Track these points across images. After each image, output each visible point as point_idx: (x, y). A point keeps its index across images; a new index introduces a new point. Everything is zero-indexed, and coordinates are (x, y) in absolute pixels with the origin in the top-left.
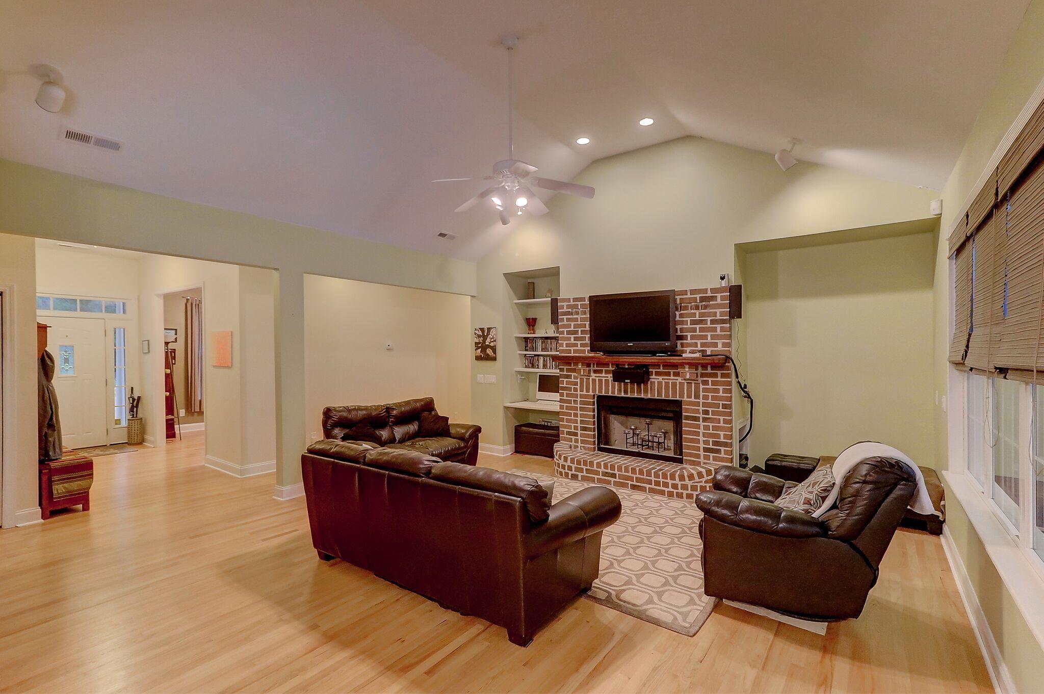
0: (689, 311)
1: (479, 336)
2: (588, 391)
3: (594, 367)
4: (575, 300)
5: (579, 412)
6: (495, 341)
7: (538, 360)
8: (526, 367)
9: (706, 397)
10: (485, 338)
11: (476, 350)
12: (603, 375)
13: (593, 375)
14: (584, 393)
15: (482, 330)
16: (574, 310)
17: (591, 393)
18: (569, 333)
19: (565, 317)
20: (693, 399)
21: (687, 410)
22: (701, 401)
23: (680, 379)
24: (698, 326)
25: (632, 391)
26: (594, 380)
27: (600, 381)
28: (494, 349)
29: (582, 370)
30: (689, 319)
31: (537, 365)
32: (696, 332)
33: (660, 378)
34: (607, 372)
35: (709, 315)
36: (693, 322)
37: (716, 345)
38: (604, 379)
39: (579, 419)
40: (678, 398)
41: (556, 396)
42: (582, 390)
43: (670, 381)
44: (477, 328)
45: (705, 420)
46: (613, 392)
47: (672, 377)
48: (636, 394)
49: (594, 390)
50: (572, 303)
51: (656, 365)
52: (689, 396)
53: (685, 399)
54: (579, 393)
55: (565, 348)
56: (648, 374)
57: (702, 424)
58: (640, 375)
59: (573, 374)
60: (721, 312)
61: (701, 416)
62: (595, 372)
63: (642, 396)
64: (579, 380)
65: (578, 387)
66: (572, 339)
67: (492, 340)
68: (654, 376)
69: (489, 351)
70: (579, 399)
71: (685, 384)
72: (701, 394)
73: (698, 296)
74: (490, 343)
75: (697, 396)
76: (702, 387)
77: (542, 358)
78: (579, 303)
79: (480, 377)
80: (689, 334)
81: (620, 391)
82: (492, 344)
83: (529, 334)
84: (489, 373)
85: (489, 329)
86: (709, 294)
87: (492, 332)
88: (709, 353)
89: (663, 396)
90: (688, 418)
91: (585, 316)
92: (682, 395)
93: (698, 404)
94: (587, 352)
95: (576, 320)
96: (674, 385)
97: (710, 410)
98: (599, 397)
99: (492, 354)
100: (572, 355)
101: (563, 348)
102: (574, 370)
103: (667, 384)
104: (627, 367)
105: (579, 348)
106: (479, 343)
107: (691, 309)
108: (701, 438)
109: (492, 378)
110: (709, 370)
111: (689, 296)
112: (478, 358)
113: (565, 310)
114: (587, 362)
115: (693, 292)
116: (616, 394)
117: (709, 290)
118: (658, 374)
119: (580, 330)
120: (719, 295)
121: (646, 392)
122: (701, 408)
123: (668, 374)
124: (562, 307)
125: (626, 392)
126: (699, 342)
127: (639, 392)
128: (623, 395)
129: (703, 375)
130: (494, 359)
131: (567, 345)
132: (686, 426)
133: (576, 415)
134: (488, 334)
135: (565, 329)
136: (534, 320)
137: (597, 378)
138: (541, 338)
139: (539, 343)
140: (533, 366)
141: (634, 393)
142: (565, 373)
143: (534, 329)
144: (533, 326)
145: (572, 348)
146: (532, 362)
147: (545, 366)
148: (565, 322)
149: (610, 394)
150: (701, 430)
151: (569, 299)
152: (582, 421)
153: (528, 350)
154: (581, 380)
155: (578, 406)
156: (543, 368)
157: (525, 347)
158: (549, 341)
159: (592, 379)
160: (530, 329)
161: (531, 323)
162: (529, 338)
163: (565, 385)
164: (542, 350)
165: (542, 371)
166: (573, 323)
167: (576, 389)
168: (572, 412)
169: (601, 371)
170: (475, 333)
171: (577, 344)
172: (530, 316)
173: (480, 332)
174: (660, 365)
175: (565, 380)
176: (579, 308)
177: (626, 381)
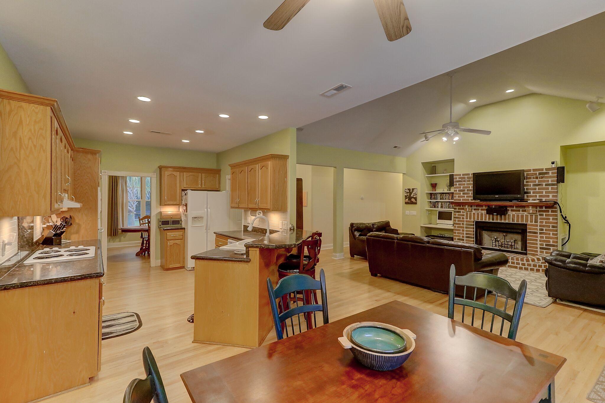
0: (532, 180)
1: (407, 193)
2: (470, 218)
3: (474, 207)
4: (463, 175)
5: (465, 229)
6: (416, 195)
7: (438, 204)
9: (541, 223)
10: (411, 193)
11: (405, 199)
12: (480, 211)
13: (474, 211)
14: (468, 220)
15: (409, 189)
16: (463, 180)
17: (472, 220)
18: (459, 191)
19: (458, 183)
20: (533, 223)
21: (530, 229)
22: (539, 224)
23: (526, 213)
24: (537, 187)
27: (478, 214)
28: (416, 199)
29: (468, 209)
30: (532, 184)
31: (437, 207)
32: (536, 190)
33: (514, 213)
34: (482, 210)
35: (544, 182)
36: (534, 185)
37: (548, 196)
38: (480, 213)
39: (465, 232)
40: (524, 223)
41: (451, 222)
42: (467, 218)
43: (520, 214)
44: (407, 188)
45: (540, 233)
46: (485, 219)
47: (521, 212)
49: (474, 218)
50: (462, 176)
51: (512, 206)
52: (531, 222)
53: (529, 223)
54: (465, 220)
56: (507, 211)
57: (539, 235)
58: (502, 211)
59: (462, 211)
60: (552, 180)
61: (539, 231)
62: (475, 209)
63: (503, 221)
64: (465, 214)
65: (465, 217)
66: (462, 194)
67: (415, 194)
68: (510, 212)
69: (413, 200)
70: (465, 223)
71: (529, 216)
72: (539, 221)
73: (538, 172)
74: (413, 196)
75: (536, 222)
76: (539, 217)
78: (466, 176)
79: (407, 212)
80: (532, 191)
81: (489, 219)
82: (415, 196)
83: (433, 191)
84: (412, 210)
85: (413, 189)
86: (544, 171)
87: (415, 191)
88: (544, 200)
89: (516, 221)
90: (530, 233)
91: (469, 183)
92: (527, 220)
93: (537, 226)
94: (470, 200)
95: (464, 185)
96: (522, 216)
97: (544, 229)
98: (477, 222)
99: (415, 201)
100: (462, 201)
101: (456, 198)
102: (463, 209)
103: (518, 216)
104: (494, 207)
105: (466, 198)
106: (408, 196)
107: (533, 179)
108: (539, 243)
109: (414, 213)
110: (544, 209)
111: (532, 172)
112: (406, 203)
113: (458, 179)
114: (471, 205)
115: (534, 170)
116: (487, 221)
117: (544, 169)
118: (512, 210)
119: (466, 189)
120: (550, 172)
121: (505, 219)
122: (539, 228)
123: (519, 211)
124: (456, 178)
125: (493, 219)
126: (538, 195)
127: (501, 220)
128: (491, 221)
129: (540, 212)
130: (416, 203)
131: (458, 197)
132: (529, 236)
133: (463, 231)
134: (412, 192)
135: (458, 189)
136: (436, 184)
137: (476, 213)
138: (440, 193)
139: (439, 196)
140: (435, 207)
141: (498, 220)
142: (457, 210)
143: (435, 189)
144: (435, 187)
145: (461, 198)
146: (434, 205)
147: (442, 207)
148: (458, 186)
149: (484, 220)
150: (539, 239)
151: (460, 175)
152: (466, 234)
153: (432, 199)
154: (467, 214)
155: (465, 226)
156: (441, 208)
157: (431, 198)
158: (445, 194)
159: (473, 213)
160: (433, 189)
161: (434, 186)
162: (433, 193)
163: (457, 216)
164: (440, 199)
165: (440, 209)
166: (462, 186)
167: (463, 218)
168: (461, 229)
169: (478, 209)
170: (405, 191)
171: (464, 197)
172: (433, 182)
173: (408, 191)
174: (514, 206)
175: (457, 214)
176: (466, 178)
177: (495, 214)
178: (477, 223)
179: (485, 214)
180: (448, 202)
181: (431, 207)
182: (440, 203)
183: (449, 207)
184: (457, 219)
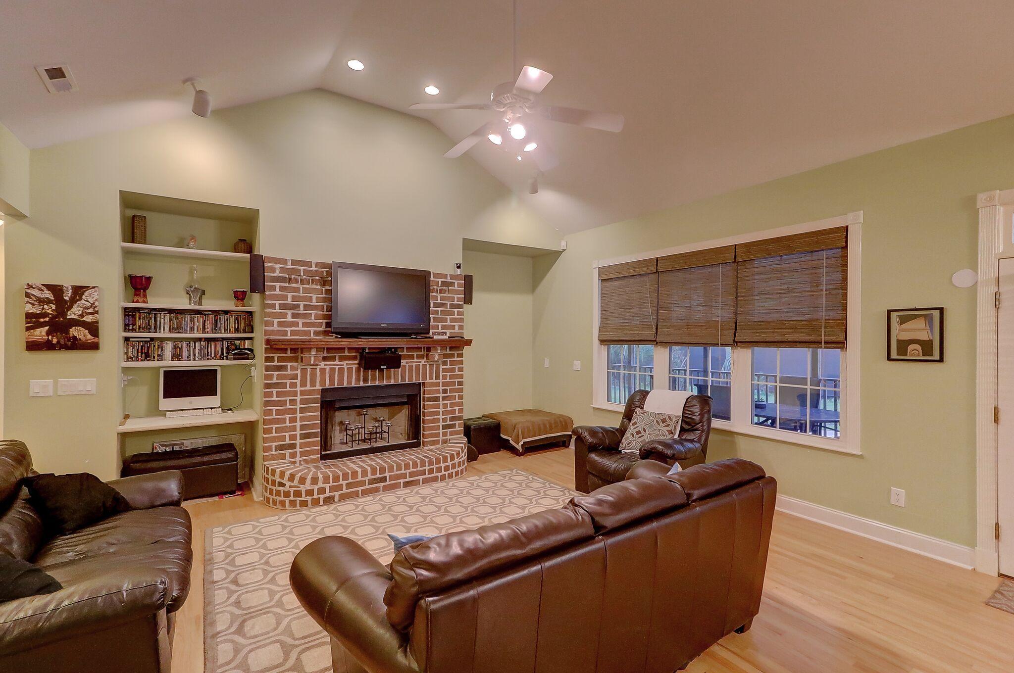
0: (432, 294)
1: (41, 301)
2: (313, 383)
3: (323, 353)
4: (294, 262)
5: (298, 415)
6: (97, 312)
7: (161, 347)
9: (445, 377)
10: (63, 306)
11: (28, 329)
12: (337, 362)
13: (323, 364)
14: (308, 388)
15: (57, 290)
16: (293, 277)
17: (318, 387)
18: (283, 307)
19: (277, 285)
20: (434, 380)
21: (429, 392)
22: (441, 381)
23: (423, 362)
24: (439, 309)
26: (323, 371)
27: (332, 371)
28: (93, 329)
29: (312, 358)
30: (432, 302)
31: (158, 355)
32: (438, 315)
33: (411, 362)
34: (342, 359)
35: (449, 299)
36: (435, 305)
37: (454, 328)
38: (337, 367)
39: (298, 424)
40: (421, 381)
41: (214, 401)
42: (303, 384)
43: (414, 364)
44: (38, 281)
45: (444, 398)
46: (349, 382)
47: (415, 360)
48: (377, 382)
49: (323, 381)
50: (289, 265)
51: (408, 349)
52: (431, 378)
53: (428, 380)
54: (299, 389)
55: (276, 327)
56: (400, 357)
57: (441, 402)
59: (289, 364)
60: (458, 298)
61: (441, 395)
62: (324, 359)
64: (299, 372)
65: (298, 382)
66: (289, 316)
67: (91, 310)
68: (405, 360)
69: (76, 332)
70: (299, 398)
71: (428, 365)
72: (441, 374)
73: (440, 280)
74: (82, 316)
75: (437, 377)
76: (442, 367)
77: (170, 343)
78: (302, 268)
79: (40, 385)
80: (432, 317)
81: (358, 380)
82: (88, 319)
83: (133, 302)
84: (68, 374)
85: (79, 291)
86: (449, 280)
87: (88, 298)
88: (448, 335)
89: (407, 380)
90: (426, 399)
92: (424, 377)
93: (438, 385)
94: (313, 334)
95: (297, 290)
96: (418, 367)
97: (448, 388)
98: (324, 391)
99: (89, 336)
100: (289, 337)
101: (272, 328)
102: (295, 359)
104: (367, 350)
105: (300, 328)
106: (45, 315)
108: (441, 417)
109: (88, 384)
110: (449, 351)
111: (432, 279)
112: (32, 346)
113: (277, 273)
114: (315, 346)
115: (436, 275)
116: (353, 385)
117: (448, 276)
118: (408, 357)
119: (302, 304)
120: (456, 282)
122: (441, 388)
123: (412, 357)
124: (273, 270)
125: (366, 380)
126: (440, 324)
128: (362, 384)
129: (444, 356)
130: (95, 347)
131: (280, 324)
132: (427, 408)
133: (293, 420)
134: (73, 300)
135: (277, 303)
136: (149, 279)
137: (328, 368)
138: (170, 311)
139: (164, 320)
140: (147, 356)
141: (375, 380)
142: (276, 363)
143: (145, 296)
144: (145, 291)
145: (289, 329)
146: (146, 351)
147: (177, 356)
148: (277, 292)
149: (345, 385)
150: (441, 409)
151: (285, 261)
152: (302, 427)
153: (133, 330)
154: (304, 371)
155: (298, 406)
156: (173, 359)
157: (126, 325)
158: (188, 317)
159: (320, 368)
160: (136, 295)
161: (139, 284)
162: (138, 309)
163: (275, 381)
165: (169, 364)
166: (290, 295)
167: (293, 385)
168: (287, 417)
169: (334, 358)
170: (27, 295)
171: (297, 324)
172: (140, 271)
173: (48, 295)
174: (410, 348)
175: (275, 373)
176: (302, 274)
177: (382, 367)
178: (326, 393)
179: (350, 370)
180: (200, 339)
181: (129, 359)
183: (205, 356)
184: (275, 391)
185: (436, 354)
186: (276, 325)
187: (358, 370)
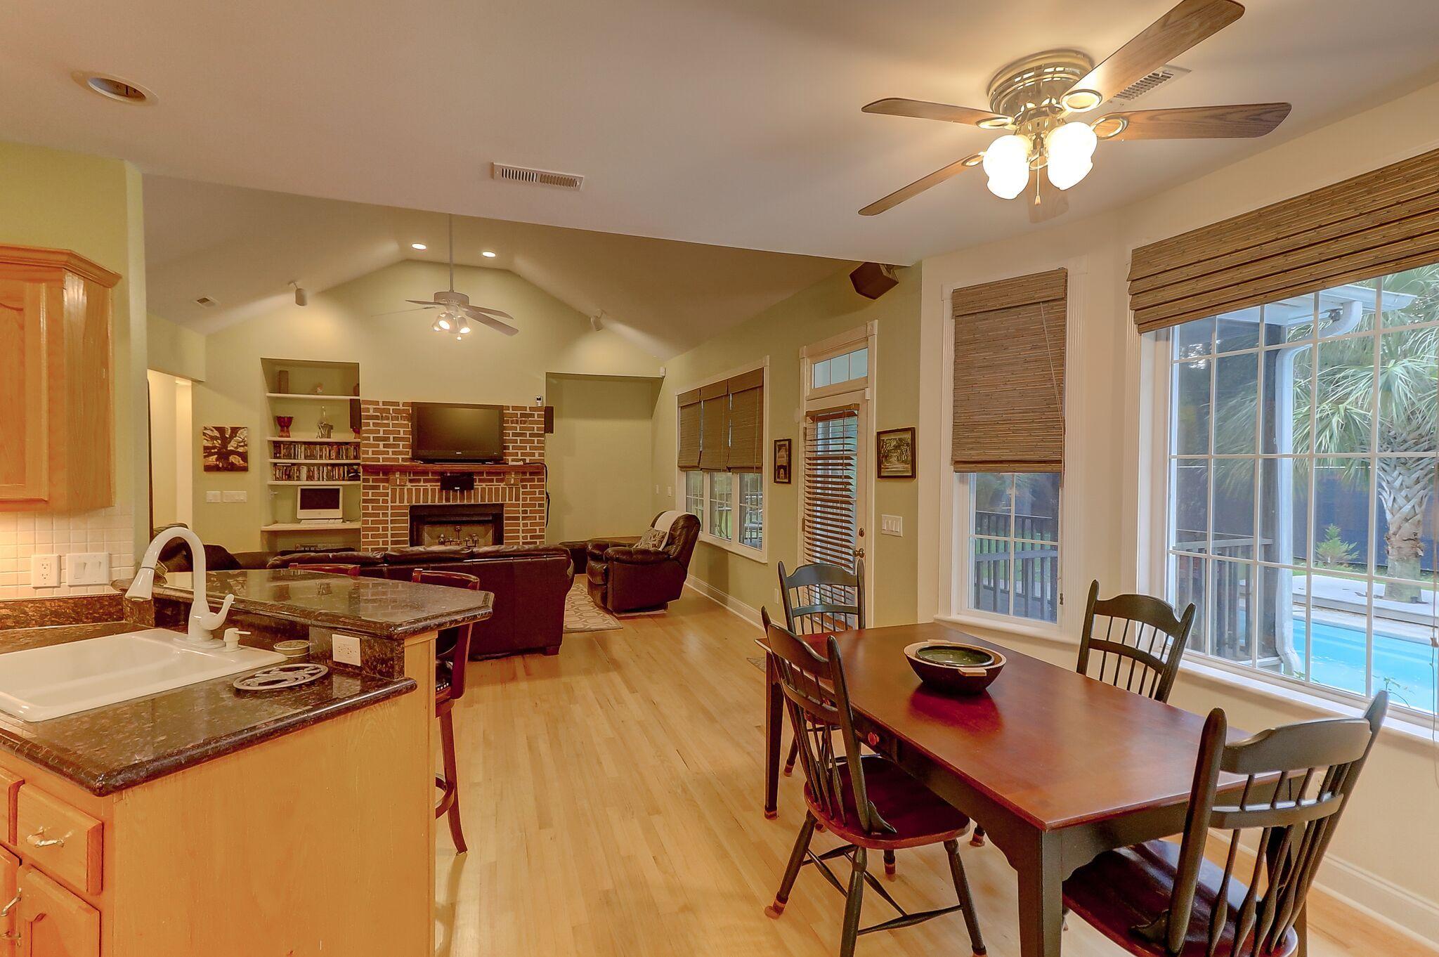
0: (510, 425)
1: (213, 438)
2: (402, 501)
3: (409, 476)
4: (384, 403)
5: (390, 525)
6: (246, 445)
7: (299, 470)
8: (277, 479)
9: (524, 499)
10: (225, 441)
11: (205, 457)
12: (422, 484)
13: (409, 485)
14: (398, 504)
15: (221, 430)
16: (384, 415)
17: (406, 503)
18: (375, 439)
19: (371, 422)
20: (514, 502)
21: (509, 512)
22: (521, 502)
23: (502, 485)
24: (518, 438)
25: (455, 498)
26: (410, 491)
27: (418, 491)
28: (244, 456)
29: (398, 480)
30: (511, 432)
31: (297, 477)
32: (516, 444)
33: (484, 485)
34: (426, 481)
35: (528, 429)
36: (514, 435)
37: (533, 455)
38: (422, 488)
39: (389, 533)
40: (500, 502)
42: (394, 501)
43: (493, 487)
44: (211, 424)
45: (524, 518)
46: (433, 500)
47: (495, 483)
48: (459, 501)
49: (410, 500)
50: (381, 406)
51: (481, 473)
52: (511, 500)
53: (507, 501)
54: (390, 504)
55: (370, 455)
56: (473, 481)
57: (521, 522)
58: (465, 482)
59: (382, 485)
60: (538, 428)
61: (521, 515)
62: (411, 481)
63: (465, 502)
64: (390, 491)
65: (389, 499)
66: (381, 446)
67: (242, 444)
68: (477, 483)
69: (234, 459)
70: (389, 512)
71: (507, 488)
72: (521, 496)
73: (519, 412)
74: (237, 448)
75: (517, 499)
76: (521, 490)
78: (391, 408)
79: (212, 495)
80: (511, 445)
81: (440, 499)
82: (241, 450)
83: (279, 437)
84: (228, 488)
85: (235, 430)
86: (528, 411)
87: (241, 435)
88: (527, 461)
89: (487, 501)
90: (509, 518)
91: (397, 422)
92: (504, 498)
93: (518, 506)
94: (400, 460)
95: (388, 425)
96: (497, 490)
97: (528, 509)
98: (412, 508)
99: (241, 462)
100: (381, 463)
101: (367, 456)
102: (387, 481)
103: (490, 490)
104: (449, 475)
105: (391, 455)
106: (214, 447)
107: (512, 423)
108: (521, 534)
109: (241, 495)
110: (528, 476)
111: (511, 411)
112: (208, 469)
113: (371, 413)
114: (403, 470)
115: (515, 408)
116: (437, 503)
117: (528, 408)
118: (481, 481)
119: (391, 437)
120: (536, 413)
121: (469, 498)
122: (521, 509)
123: (492, 481)
124: (368, 410)
125: (448, 500)
126: (519, 452)
127: (462, 498)
128: (444, 503)
129: (522, 480)
130: (245, 469)
131: (374, 453)
132: (507, 526)
133: (385, 529)
134: (232, 437)
135: (372, 436)
136: (290, 419)
137: (414, 488)
138: (306, 443)
139: (301, 450)
140: (289, 477)
141: (456, 499)
142: (371, 483)
143: (288, 432)
144: (287, 427)
145: (381, 457)
146: (288, 473)
147: (310, 478)
148: (371, 427)
149: (429, 503)
150: (521, 528)
151: (377, 403)
152: (393, 535)
153: (278, 458)
154: (394, 491)
155: (389, 518)
156: (307, 480)
157: (274, 454)
158: (318, 447)
159: (408, 489)
160: (281, 431)
161: (284, 423)
162: (282, 441)
163: (370, 497)
164: (305, 458)
165: (304, 483)
166: (382, 429)
167: (385, 501)
168: (380, 526)
169: (419, 481)
170: (204, 434)
171: (387, 453)
172: (284, 413)
173: (216, 434)
174: (483, 472)
175: (370, 492)
176: (391, 412)
177: (456, 488)
178: (414, 509)
179: (433, 491)
180: (327, 465)
182: (305, 467)
183: (331, 478)
184: (370, 505)
185: (512, 478)
186: (370, 453)
187: (441, 490)
